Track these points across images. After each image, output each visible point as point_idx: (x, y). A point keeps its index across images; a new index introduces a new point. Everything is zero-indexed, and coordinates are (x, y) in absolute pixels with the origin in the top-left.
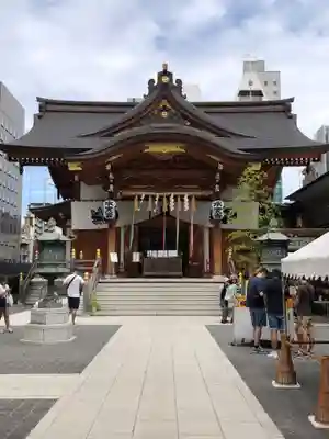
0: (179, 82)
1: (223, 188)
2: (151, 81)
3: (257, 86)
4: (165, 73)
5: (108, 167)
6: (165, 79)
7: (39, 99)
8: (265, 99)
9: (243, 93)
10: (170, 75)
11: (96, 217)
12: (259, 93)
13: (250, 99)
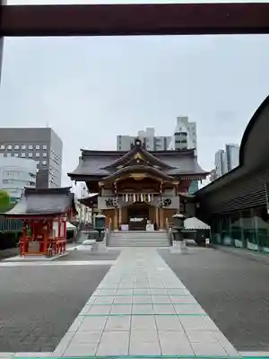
0: (144, 144)
1: (163, 191)
2: (132, 144)
3: (184, 130)
5: (115, 183)
6: (138, 143)
7: (81, 150)
9: (177, 134)
10: (140, 141)
11: (108, 203)
12: (185, 134)
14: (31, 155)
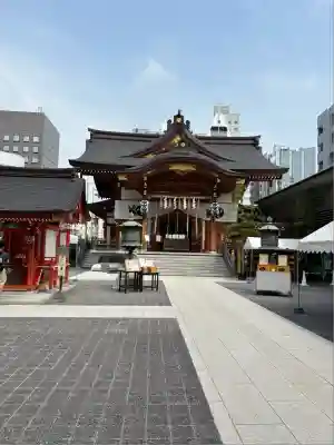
0: (188, 122)
1: (218, 195)
2: (169, 121)
3: (223, 124)
4: (179, 116)
5: (145, 179)
6: (179, 120)
7: (89, 130)
8: (229, 135)
9: (214, 129)
10: (182, 118)
12: (225, 129)
13: (219, 134)
14: (16, 149)
